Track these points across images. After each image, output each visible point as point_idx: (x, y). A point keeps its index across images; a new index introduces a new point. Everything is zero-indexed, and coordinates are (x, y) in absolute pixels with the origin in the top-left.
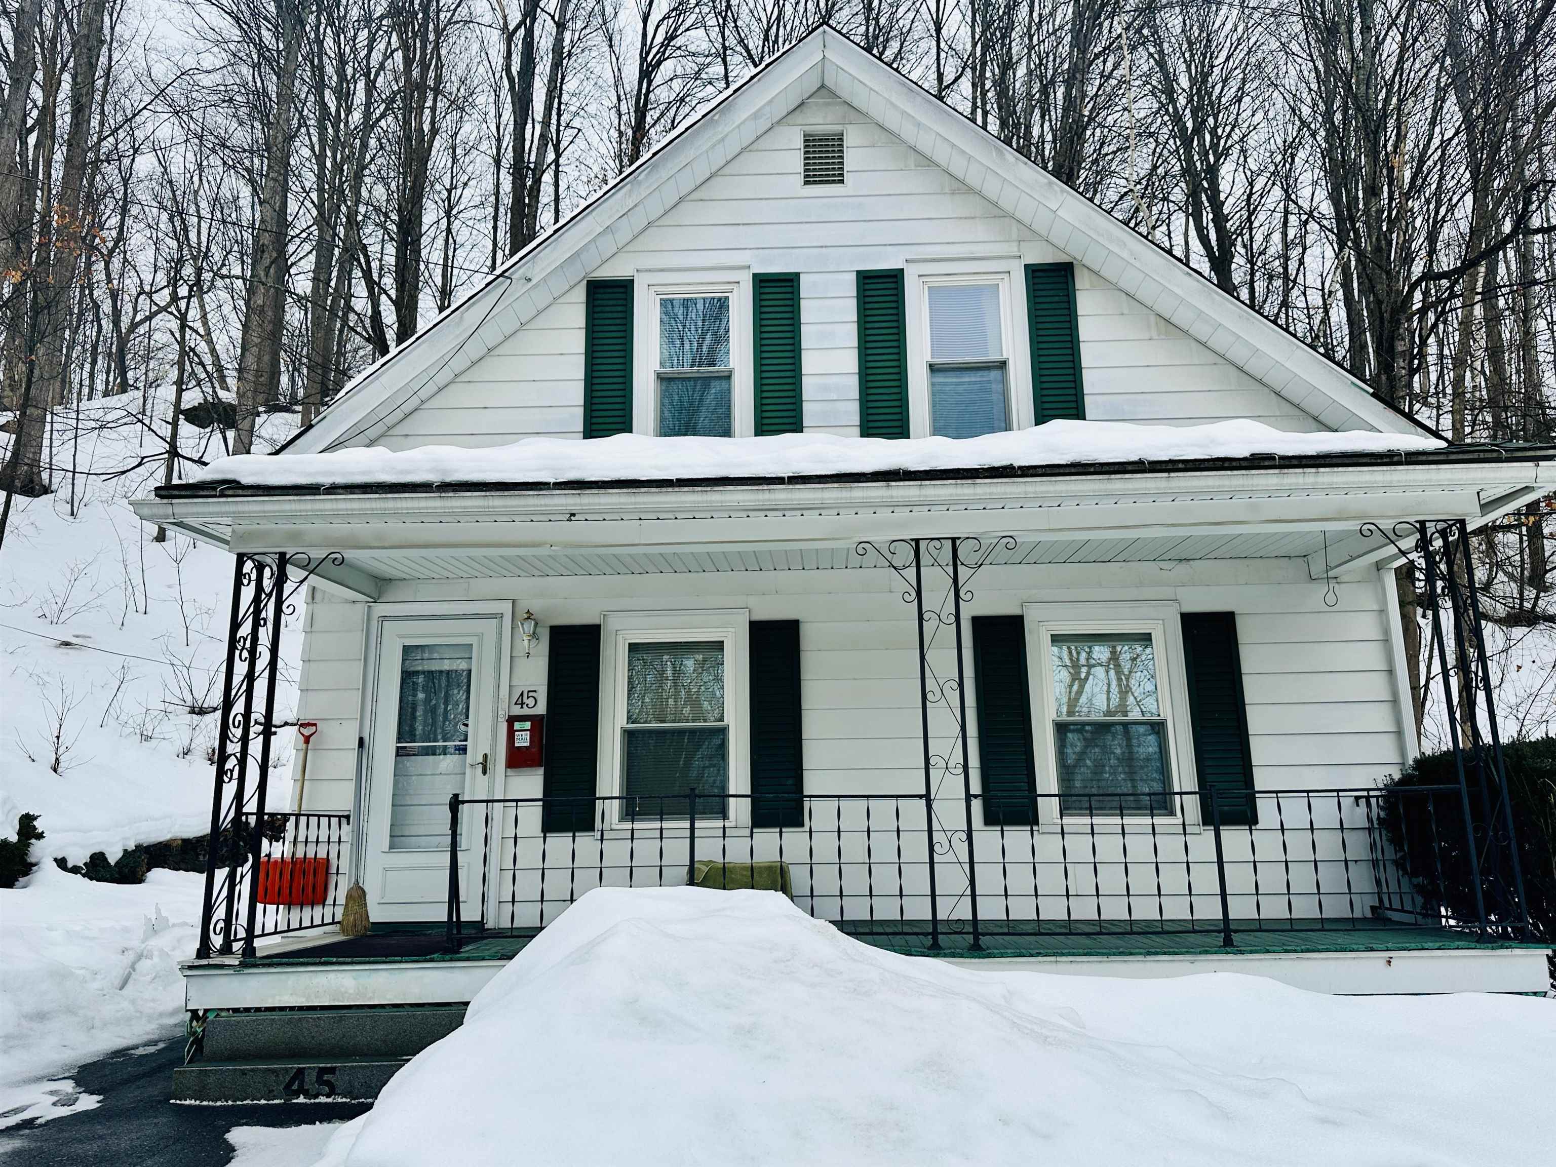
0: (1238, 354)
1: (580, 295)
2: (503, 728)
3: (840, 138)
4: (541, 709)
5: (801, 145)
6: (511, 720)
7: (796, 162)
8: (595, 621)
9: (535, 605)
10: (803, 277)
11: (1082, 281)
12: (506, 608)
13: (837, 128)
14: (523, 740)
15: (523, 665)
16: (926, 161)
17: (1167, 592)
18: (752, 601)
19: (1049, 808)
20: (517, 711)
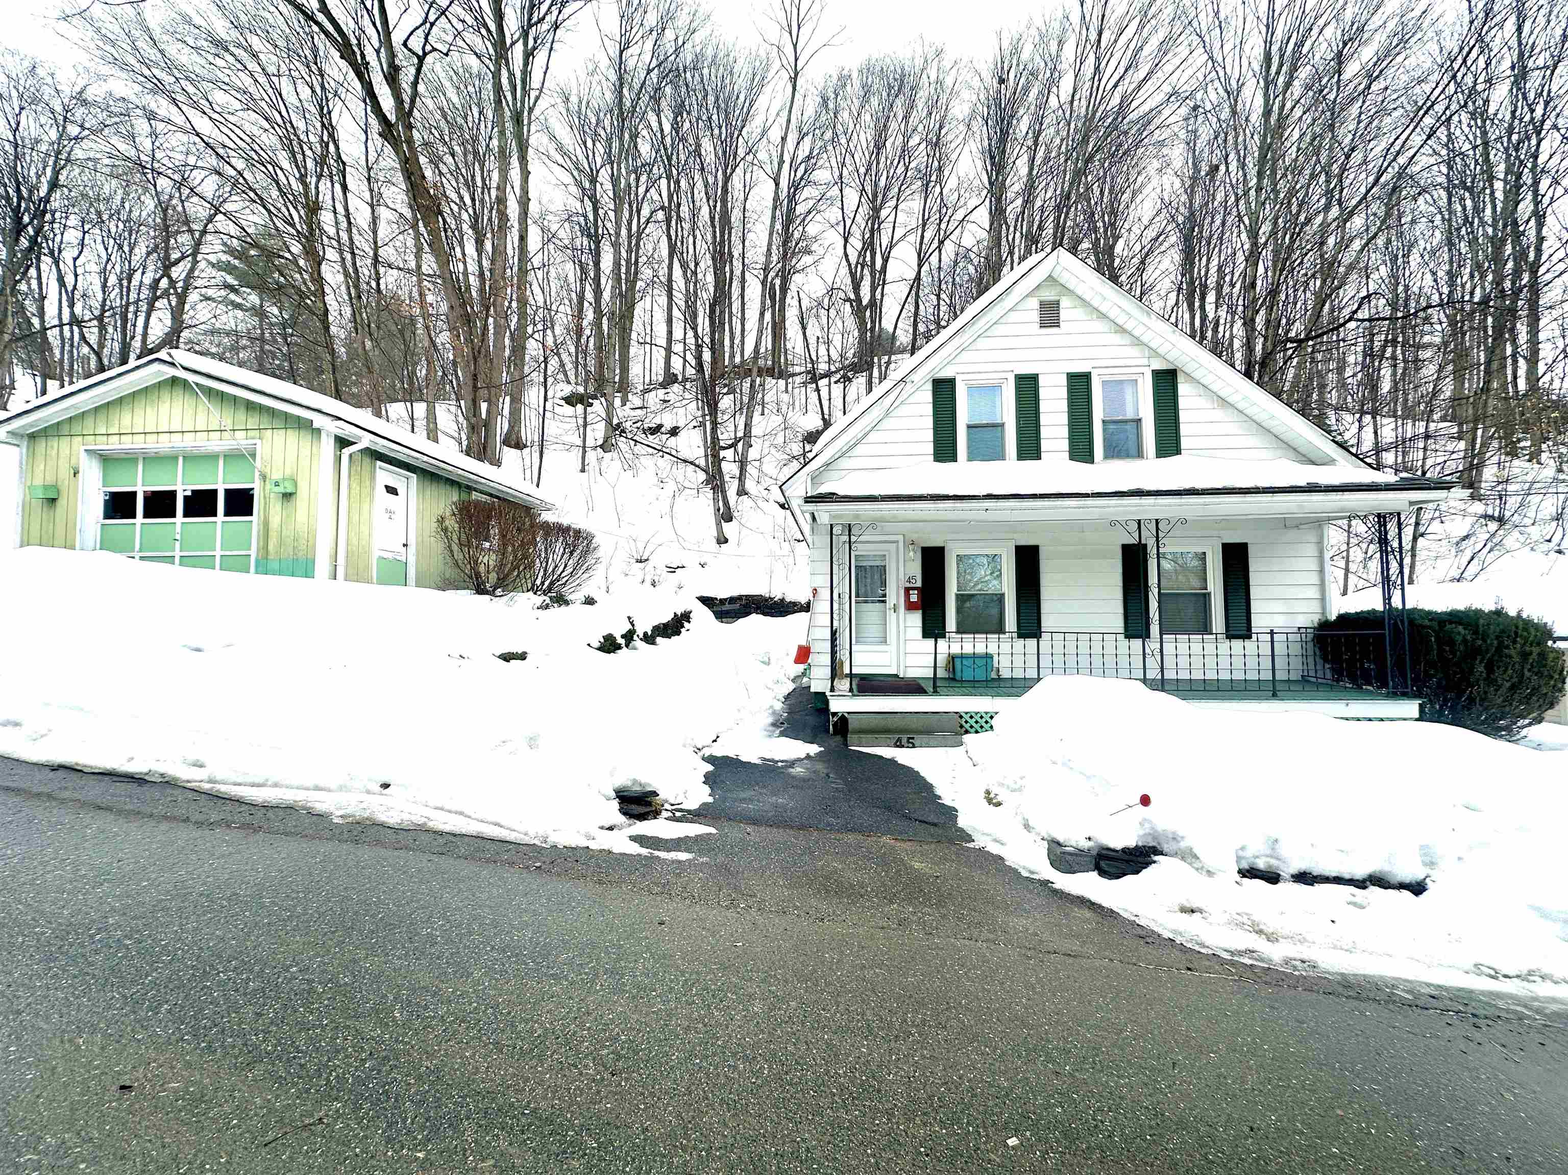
0: (1260, 417)
1: (929, 386)
2: (902, 592)
3: (1058, 303)
4: (919, 584)
5: (1038, 306)
6: (907, 590)
7: (1035, 316)
8: (941, 545)
9: (914, 537)
10: (1041, 378)
11: (1181, 378)
12: (901, 538)
13: (1057, 298)
14: (914, 598)
15: (909, 564)
16: (1103, 316)
17: (1215, 533)
18: (1015, 536)
19: (1155, 629)
20: (908, 585)
